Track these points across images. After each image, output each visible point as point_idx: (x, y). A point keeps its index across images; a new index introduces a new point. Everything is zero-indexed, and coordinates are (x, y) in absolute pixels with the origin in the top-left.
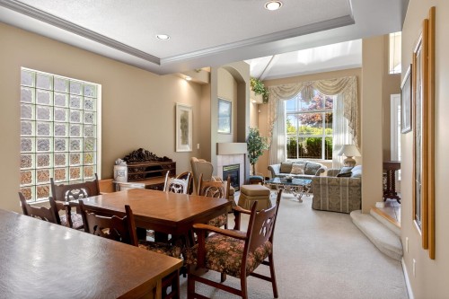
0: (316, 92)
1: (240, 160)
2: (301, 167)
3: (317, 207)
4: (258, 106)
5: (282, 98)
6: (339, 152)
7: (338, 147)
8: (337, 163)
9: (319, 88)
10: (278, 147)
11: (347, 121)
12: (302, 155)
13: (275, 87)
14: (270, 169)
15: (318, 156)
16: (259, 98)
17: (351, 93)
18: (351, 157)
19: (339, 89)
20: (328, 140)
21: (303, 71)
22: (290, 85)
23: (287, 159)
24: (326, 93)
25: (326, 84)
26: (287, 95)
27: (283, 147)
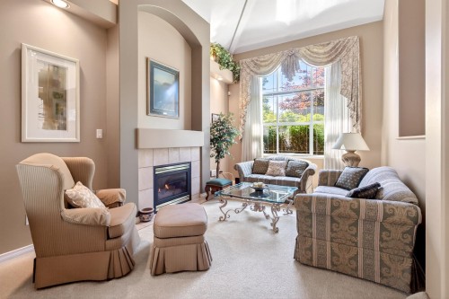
0: (302, 64)
1: (194, 156)
2: (281, 165)
3: (306, 259)
4: (227, 87)
5: (257, 73)
6: (334, 144)
7: (332, 138)
8: (331, 161)
9: (305, 57)
10: (252, 139)
11: (346, 100)
12: (283, 149)
13: (249, 60)
14: (238, 169)
15: (305, 150)
16: (227, 75)
17: (351, 60)
18: (353, 152)
19: (334, 55)
20: (317, 129)
21: (283, 36)
22: (267, 57)
23: (263, 155)
24: (315, 63)
25: (315, 50)
26: (263, 70)
27: (258, 139)
